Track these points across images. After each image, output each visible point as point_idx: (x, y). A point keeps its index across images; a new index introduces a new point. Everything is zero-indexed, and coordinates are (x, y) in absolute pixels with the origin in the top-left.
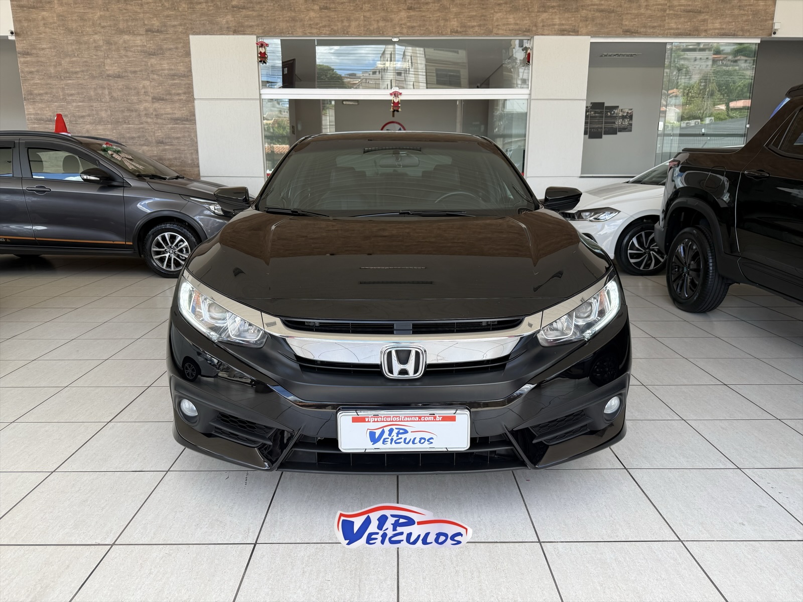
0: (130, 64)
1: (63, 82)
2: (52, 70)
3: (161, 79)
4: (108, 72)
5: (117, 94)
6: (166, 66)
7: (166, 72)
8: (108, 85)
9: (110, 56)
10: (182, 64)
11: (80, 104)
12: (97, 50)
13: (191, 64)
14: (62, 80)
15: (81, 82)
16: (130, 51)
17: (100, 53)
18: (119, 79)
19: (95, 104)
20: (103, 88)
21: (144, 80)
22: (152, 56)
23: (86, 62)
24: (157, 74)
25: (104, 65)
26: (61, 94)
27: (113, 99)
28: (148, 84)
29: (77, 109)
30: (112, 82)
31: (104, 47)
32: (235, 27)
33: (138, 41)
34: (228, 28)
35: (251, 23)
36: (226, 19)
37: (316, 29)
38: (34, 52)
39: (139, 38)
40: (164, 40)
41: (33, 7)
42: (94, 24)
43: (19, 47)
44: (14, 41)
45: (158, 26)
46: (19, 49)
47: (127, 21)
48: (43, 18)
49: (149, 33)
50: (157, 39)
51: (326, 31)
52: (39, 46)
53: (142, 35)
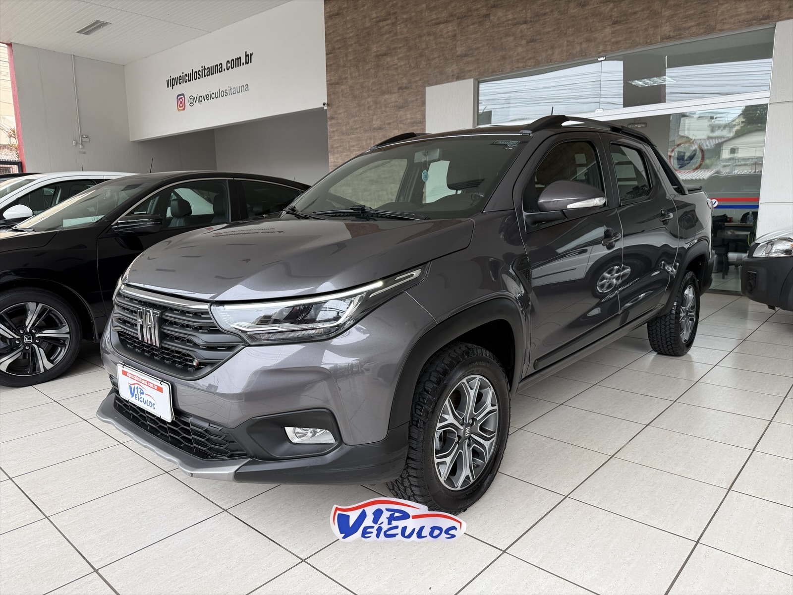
0: (387, 118)
1: (349, 137)
2: (344, 128)
4: (375, 126)
6: (409, 116)
7: (409, 121)
8: (374, 136)
9: (376, 113)
10: (419, 113)
11: (357, 152)
12: (369, 110)
13: (425, 112)
14: (349, 135)
15: (359, 135)
16: (389, 107)
17: (371, 112)
18: (380, 131)
20: (370, 139)
21: (394, 129)
22: (401, 109)
23: (362, 120)
24: (403, 124)
25: (372, 121)
26: (348, 146)
30: (376, 133)
31: (373, 107)
32: (458, 73)
33: (393, 98)
34: (453, 76)
35: (470, 68)
36: (452, 69)
37: (523, 62)
38: (336, 116)
39: (394, 95)
40: (409, 94)
41: (338, 84)
42: (368, 89)
43: (329, 114)
44: (326, 110)
45: (406, 84)
46: (328, 116)
47: (387, 83)
48: (342, 91)
49: (400, 90)
50: (405, 94)
51: (530, 63)
52: (339, 112)
53: (396, 93)
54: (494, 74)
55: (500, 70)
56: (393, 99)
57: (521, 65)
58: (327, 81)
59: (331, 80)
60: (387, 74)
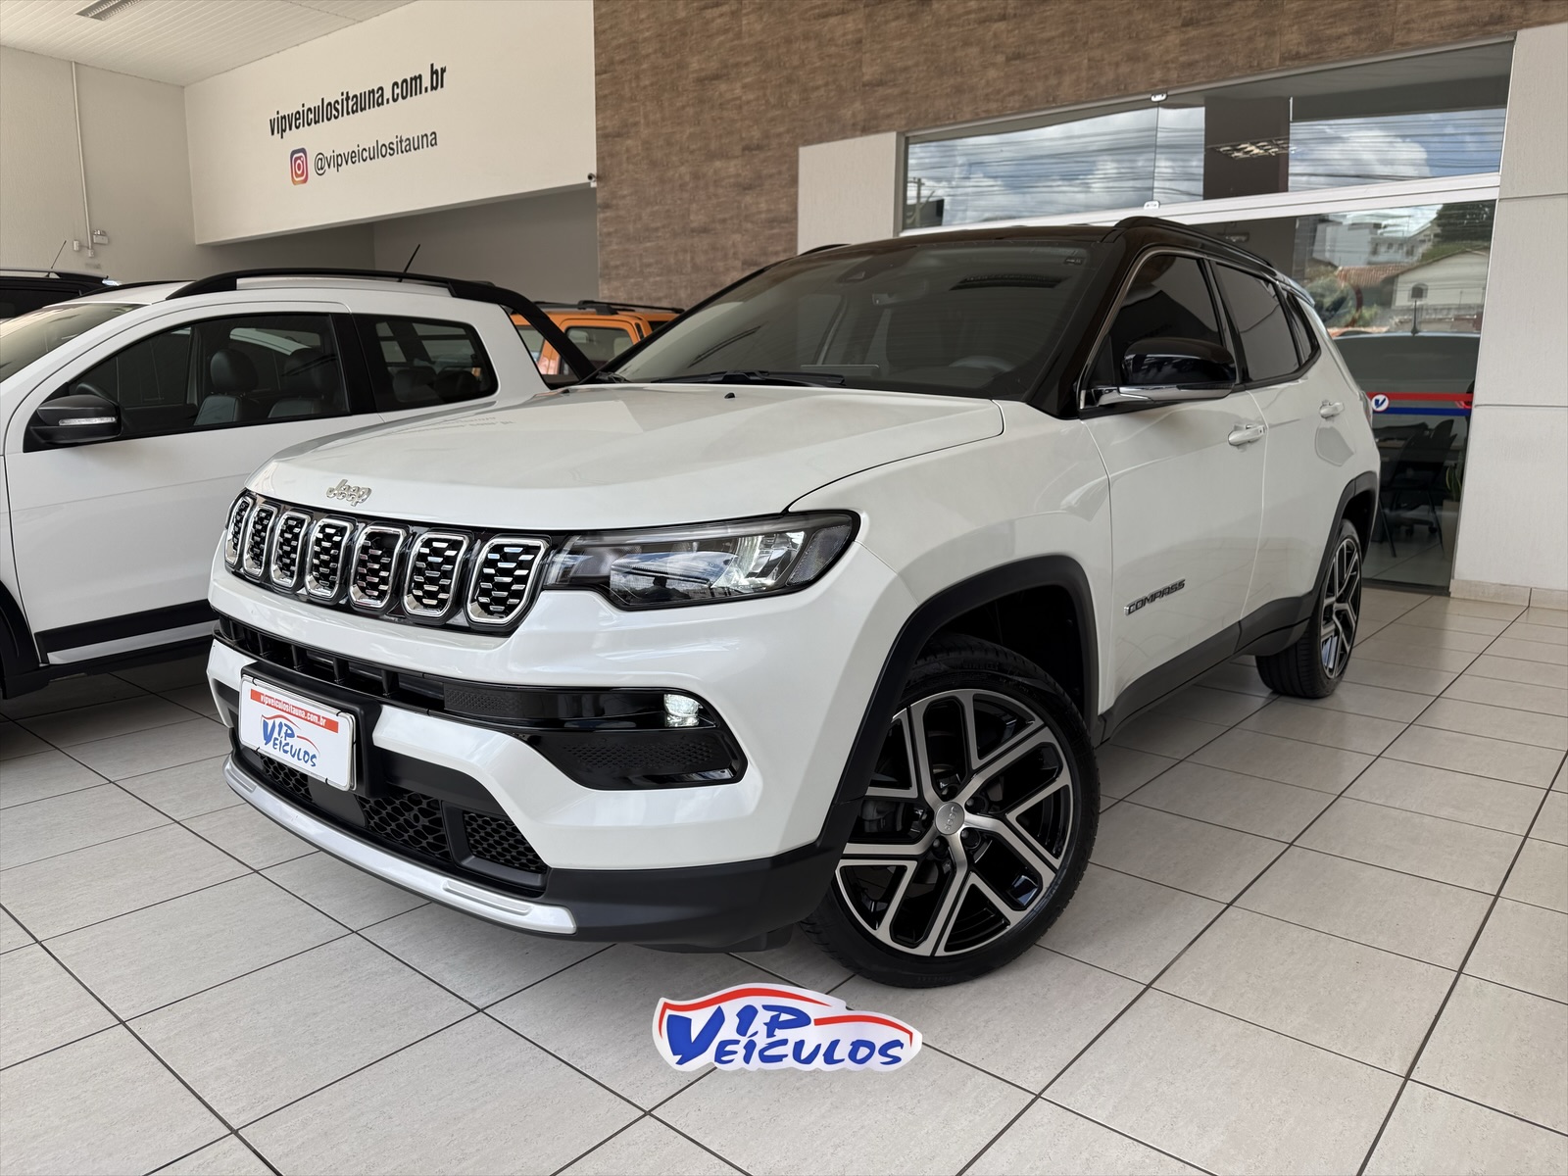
0: (718, 209)
1: (641, 246)
2: (631, 228)
3: (757, 229)
4: (694, 225)
5: (701, 259)
6: (763, 206)
7: (763, 216)
8: (692, 245)
9: (696, 198)
10: (785, 200)
11: (658, 279)
12: (682, 191)
13: (797, 198)
14: (641, 242)
15: (662, 243)
16: (721, 186)
17: (686, 195)
18: (704, 235)
19: (675, 278)
20: (685, 251)
21: (735, 232)
22: (747, 192)
23: (668, 211)
24: (752, 222)
25: (689, 215)
26: (638, 264)
27: (696, 268)
28: (739, 239)
29: (654, 287)
30: (696, 239)
31: (691, 185)
32: (865, 120)
33: (732, 168)
34: (854, 125)
35: (891, 110)
36: (854, 109)
37: (997, 101)
38: (614, 202)
39: (733, 163)
40: (764, 161)
41: (619, 135)
42: (681, 149)
43: (600, 197)
44: (594, 189)
45: (758, 139)
46: (599, 201)
47: (721, 136)
48: (628, 150)
49: (747, 152)
50: (755, 161)
51: (1014, 102)
52: (620, 193)
53: (737, 157)
54: (938, 123)
55: (951, 116)
56: (732, 170)
57: (993, 106)
58: (597, 130)
59: (605, 128)
60: (720, 118)
